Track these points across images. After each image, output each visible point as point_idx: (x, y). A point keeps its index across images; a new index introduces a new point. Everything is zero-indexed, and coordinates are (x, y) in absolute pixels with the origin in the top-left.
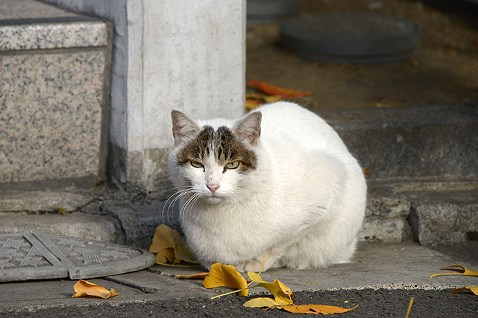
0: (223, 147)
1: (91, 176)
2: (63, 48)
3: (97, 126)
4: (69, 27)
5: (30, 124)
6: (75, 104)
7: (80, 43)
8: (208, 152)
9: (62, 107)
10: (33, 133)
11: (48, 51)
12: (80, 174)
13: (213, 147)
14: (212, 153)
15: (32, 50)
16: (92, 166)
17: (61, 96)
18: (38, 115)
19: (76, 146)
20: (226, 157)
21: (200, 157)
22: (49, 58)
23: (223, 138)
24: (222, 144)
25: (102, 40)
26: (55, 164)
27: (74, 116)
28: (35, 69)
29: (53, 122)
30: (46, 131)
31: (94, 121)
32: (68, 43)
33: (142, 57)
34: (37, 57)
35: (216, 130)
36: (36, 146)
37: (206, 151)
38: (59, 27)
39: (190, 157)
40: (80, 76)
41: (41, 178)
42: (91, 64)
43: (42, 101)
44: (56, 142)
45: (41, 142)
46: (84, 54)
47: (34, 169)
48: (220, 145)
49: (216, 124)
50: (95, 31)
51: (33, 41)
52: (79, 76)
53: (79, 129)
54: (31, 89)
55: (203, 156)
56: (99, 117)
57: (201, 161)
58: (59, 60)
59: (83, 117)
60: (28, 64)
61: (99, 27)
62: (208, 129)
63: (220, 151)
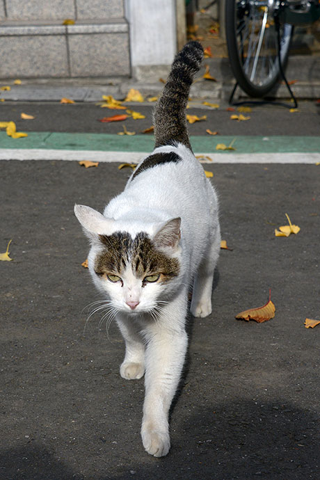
0: (142, 257)
2: (113, 32)
4: (115, 26)
8: (125, 265)
9: (115, 51)
10: (106, 59)
11: (109, 33)
12: (124, 74)
14: (129, 265)
17: (115, 48)
19: (121, 64)
20: (145, 268)
21: (116, 269)
22: (109, 35)
23: (142, 248)
24: (140, 254)
25: (126, 30)
26: (115, 70)
28: (105, 38)
30: (111, 59)
34: (105, 35)
35: (133, 237)
37: (122, 264)
39: (105, 270)
42: (123, 38)
43: (108, 49)
44: (114, 63)
46: (121, 34)
47: (108, 72)
48: (138, 256)
49: (133, 231)
50: (124, 27)
52: (120, 42)
54: (104, 45)
55: (119, 269)
57: (117, 274)
58: (113, 36)
60: (102, 37)
61: (125, 25)
63: (138, 263)
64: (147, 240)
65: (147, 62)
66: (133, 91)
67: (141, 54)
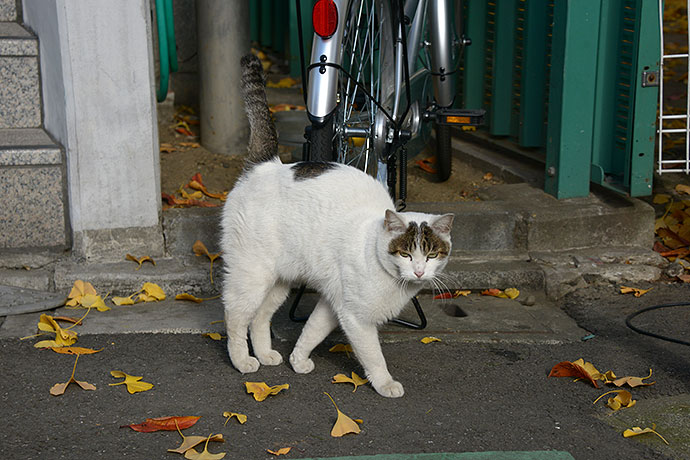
0: (427, 240)
1: (61, 245)
2: (31, 165)
3: (61, 214)
4: (35, 152)
5: (14, 212)
6: (44, 200)
7: (43, 162)
8: (415, 246)
9: (35, 202)
10: (17, 218)
11: (21, 166)
12: (53, 244)
13: (418, 240)
14: (418, 246)
15: (9, 165)
16: (61, 240)
17: (33, 195)
18: (19, 206)
19: (48, 226)
20: (429, 249)
22: (22, 171)
23: (426, 233)
25: (58, 160)
26: (34, 238)
27: (44, 207)
29: (29, 211)
30: (26, 216)
31: (58, 211)
32: (34, 162)
33: (78, 171)
34: (13, 170)
35: (419, 225)
36: (20, 225)
38: (28, 151)
39: (400, 249)
40: (45, 182)
41: (26, 246)
42: (52, 175)
43: (21, 198)
44: (33, 224)
45: (23, 223)
46: (47, 169)
47: (19, 241)
48: (424, 239)
49: (418, 221)
50: (53, 155)
51: (10, 160)
53: (49, 216)
54: (11, 190)
55: (410, 248)
56: (62, 208)
57: (409, 252)
58: (29, 172)
59: (50, 208)
60: (7, 175)
61: (56, 152)
62: (413, 225)
63: (424, 244)
64: (427, 227)
65: (104, 224)
66: (80, 284)
67: (90, 209)
